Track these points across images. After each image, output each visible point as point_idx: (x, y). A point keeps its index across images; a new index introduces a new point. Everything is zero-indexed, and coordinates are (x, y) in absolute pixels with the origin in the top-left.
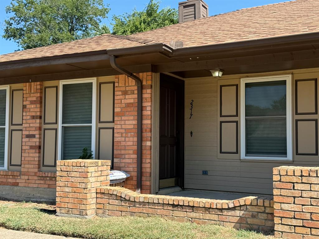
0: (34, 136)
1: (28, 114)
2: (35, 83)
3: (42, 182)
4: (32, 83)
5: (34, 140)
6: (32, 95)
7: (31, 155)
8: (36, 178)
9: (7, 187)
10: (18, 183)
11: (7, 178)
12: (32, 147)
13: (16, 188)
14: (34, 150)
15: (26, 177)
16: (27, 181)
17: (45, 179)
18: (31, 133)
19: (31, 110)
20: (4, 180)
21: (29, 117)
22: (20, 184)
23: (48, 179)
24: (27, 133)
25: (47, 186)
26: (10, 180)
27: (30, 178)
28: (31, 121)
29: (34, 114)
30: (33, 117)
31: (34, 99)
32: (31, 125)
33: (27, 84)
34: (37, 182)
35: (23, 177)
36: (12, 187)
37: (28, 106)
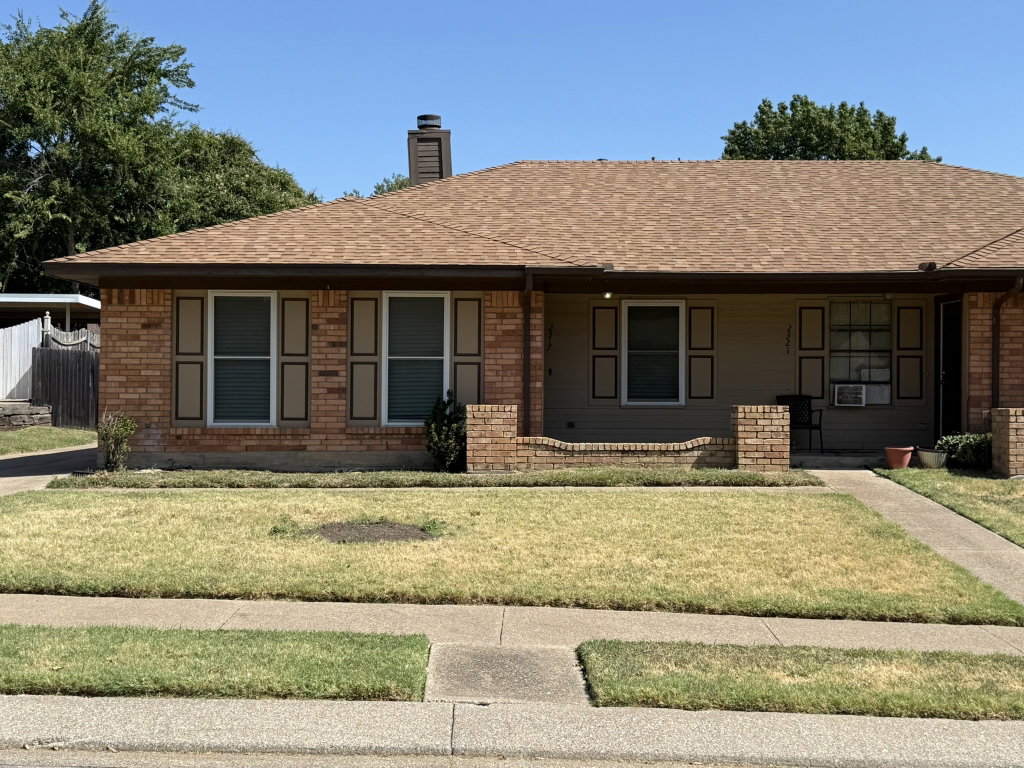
0: (335, 373)
1: (322, 338)
2: (338, 292)
3: (355, 442)
4: (332, 292)
5: (336, 379)
6: (329, 310)
7: (332, 402)
8: (341, 436)
9: (282, 454)
10: (306, 446)
11: (280, 440)
12: (331, 391)
13: (301, 454)
14: (337, 396)
15: (323, 437)
16: (324, 442)
17: (361, 437)
18: (329, 368)
19: (329, 333)
20: (275, 443)
21: (324, 344)
22: (308, 448)
23: (367, 437)
24: (322, 368)
25: (365, 448)
26: (286, 443)
27: (330, 436)
28: (329, 350)
29: (334, 339)
30: (333, 344)
31: (336, 316)
32: (330, 356)
33: (321, 292)
34: (344, 442)
35: (316, 436)
36: (292, 453)
37: (322, 327)
